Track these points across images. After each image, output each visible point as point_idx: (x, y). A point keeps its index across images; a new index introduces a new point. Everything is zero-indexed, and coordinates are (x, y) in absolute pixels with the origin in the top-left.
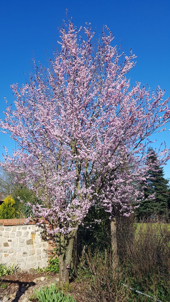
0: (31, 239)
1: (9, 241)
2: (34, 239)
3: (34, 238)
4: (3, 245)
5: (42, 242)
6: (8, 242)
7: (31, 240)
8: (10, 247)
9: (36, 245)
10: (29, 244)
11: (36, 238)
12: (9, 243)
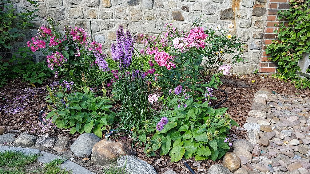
0: (231, 7)
1: (183, 8)
2: (236, 9)
3: (238, 6)
4: (171, 17)
5: (254, 17)
6: (181, 11)
7: (230, 9)
8: (185, 21)
9: (240, 21)
10: (225, 18)
11: (241, 8)
12: (184, 14)
